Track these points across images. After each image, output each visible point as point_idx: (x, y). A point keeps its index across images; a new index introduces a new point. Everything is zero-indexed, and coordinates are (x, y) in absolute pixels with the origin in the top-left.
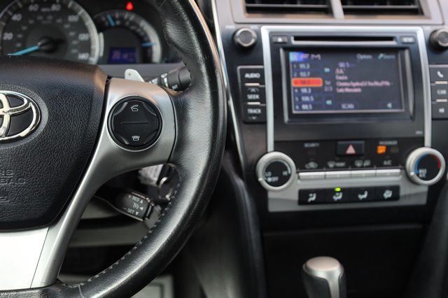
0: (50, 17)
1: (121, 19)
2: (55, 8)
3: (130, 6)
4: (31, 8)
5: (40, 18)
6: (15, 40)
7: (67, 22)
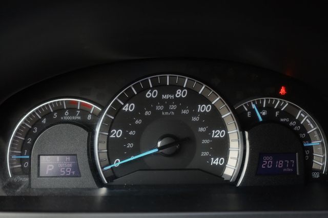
0: (173, 107)
1: (270, 108)
2: (179, 93)
3: (283, 91)
4: (149, 94)
5: (159, 108)
6: (126, 138)
7: (196, 114)
